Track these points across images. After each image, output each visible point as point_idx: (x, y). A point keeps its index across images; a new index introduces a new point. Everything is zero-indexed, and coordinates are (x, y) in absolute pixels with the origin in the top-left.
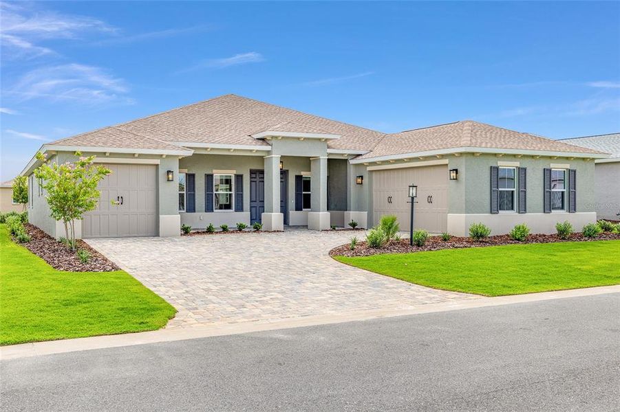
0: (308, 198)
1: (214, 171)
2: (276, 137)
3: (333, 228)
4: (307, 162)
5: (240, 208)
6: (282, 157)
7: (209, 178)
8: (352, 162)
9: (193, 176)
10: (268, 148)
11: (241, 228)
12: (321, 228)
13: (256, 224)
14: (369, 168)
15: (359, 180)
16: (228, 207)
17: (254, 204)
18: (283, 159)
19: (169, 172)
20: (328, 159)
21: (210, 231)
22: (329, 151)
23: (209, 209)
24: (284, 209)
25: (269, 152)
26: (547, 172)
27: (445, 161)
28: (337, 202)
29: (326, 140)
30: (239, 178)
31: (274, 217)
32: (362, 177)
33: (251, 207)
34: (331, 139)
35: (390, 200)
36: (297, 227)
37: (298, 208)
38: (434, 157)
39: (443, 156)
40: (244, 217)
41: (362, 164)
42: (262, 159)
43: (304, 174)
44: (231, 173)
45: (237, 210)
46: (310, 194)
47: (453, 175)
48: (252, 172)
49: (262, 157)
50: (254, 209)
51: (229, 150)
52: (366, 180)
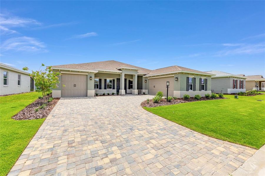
0: (132, 86)
1: (107, 78)
2: (124, 69)
3: (139, 94)
4: (132, 76)
5: (114, 88)
6: (125, 74)
7: (105, 80)
8: (144, 76)
9: (101, 79)
10: (121, 72)
11: (113, 94)
12: (135, 94)
13: (118, 93)
14: (148, 78)
15: (146, 81)
16: (111, 88)
17: (118, 87)
18: (125, 75)
19: (91, 77)
20: (138, 76)
21: (104, 95)
22: (138, 73)
23: (105, 88)
24: (125, 89)
25: (121, 73)
26: (200, 79)
27: (173, 75)
28: (140, 87)
29: (137, 70)
30: (114, 80)
31: (123, 91)
32: (146, 80)
33: (117, 88)
34: (138, 70)
35: (154, 87)
36: (129, 94)
37: (129, 88)
38: (169, 74)
39: (172, 74)
40: (115, 91)
41: (147, 77)
42: (119, 75)
43: (131, 80)
44: (112, 79)
45: (113, 89)
46: (132, 85)
47: (176, 79)
48: (117, 79)
49: (120, 74)
50: (117, 89)
51: (110, 72)
52: (147, 81)
